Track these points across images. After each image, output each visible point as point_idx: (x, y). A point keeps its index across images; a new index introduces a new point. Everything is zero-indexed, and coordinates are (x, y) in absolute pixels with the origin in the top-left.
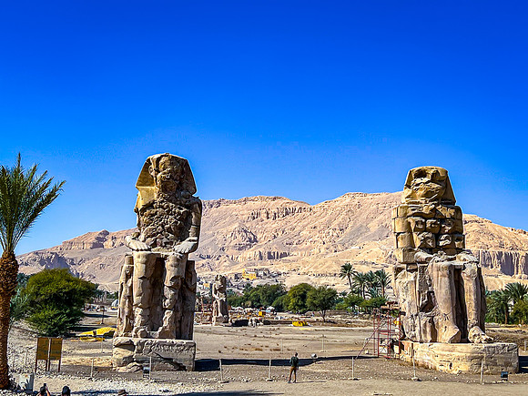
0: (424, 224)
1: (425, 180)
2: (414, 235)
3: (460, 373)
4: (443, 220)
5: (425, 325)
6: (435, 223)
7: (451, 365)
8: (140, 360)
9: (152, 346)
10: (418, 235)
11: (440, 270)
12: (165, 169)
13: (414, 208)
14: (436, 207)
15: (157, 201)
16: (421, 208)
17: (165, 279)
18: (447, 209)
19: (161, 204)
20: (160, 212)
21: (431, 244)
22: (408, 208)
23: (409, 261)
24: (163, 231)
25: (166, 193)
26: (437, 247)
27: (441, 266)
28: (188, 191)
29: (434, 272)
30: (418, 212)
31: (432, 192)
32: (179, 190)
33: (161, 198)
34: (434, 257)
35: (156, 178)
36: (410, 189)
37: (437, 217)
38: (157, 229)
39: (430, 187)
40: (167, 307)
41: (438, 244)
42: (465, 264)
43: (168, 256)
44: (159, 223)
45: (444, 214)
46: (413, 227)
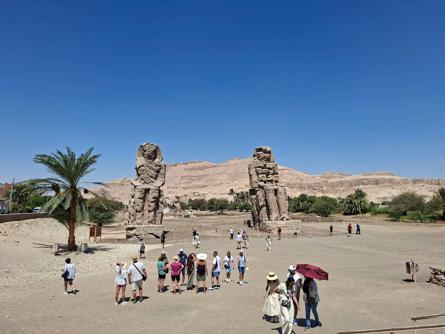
0: (262, 171)
1: (262, 152)
4: (269, 169)
5: (263, 214)
6: (266, 170)
8: (138, 235)
9: (144, 228)
10: (259, 176)
11: (268, 190)
12: (148, 150)
13: (257, 164)
14: (267, 163)
15: (145, 164)
16: (260, 164)
17: (150, 199)
18: (271, 164)
19: (147, 165)
20: (147, 169)
21: (265, 179)
22: (255, 164)
23: (256, 187)
24: (148, 177)
25: (149, 160)
26: (267, 181)
27: (269, 188)
28: (159, 159)
29: (266, 191)
30: (259, 166)
31: (265, 157)
32: (156, 159)
33: (147, 163)
34: (266, 185)
35: (145, 154)
36: (255, 157)
37: (267, 168)
38: (146, 177)
39: (264, 155)
40: (151, 211)
41: (268, 179)
42: (279, 187)
43: (150, 188)
44: (146, 173)
45: (270, 166)
46: (257, 172)
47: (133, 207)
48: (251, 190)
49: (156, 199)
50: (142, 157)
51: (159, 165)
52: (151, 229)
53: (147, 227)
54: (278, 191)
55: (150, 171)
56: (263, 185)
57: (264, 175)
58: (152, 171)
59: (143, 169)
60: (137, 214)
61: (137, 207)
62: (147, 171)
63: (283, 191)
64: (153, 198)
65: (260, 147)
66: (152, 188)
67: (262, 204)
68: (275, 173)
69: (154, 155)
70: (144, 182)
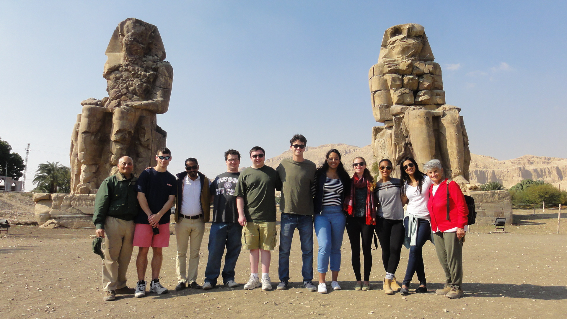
1: (400, 37)
2: (392, 92)
4: (421, 75)
6: (412, 79)
8: (56, 217)
9: (72, 200)
10: (395, 91)
11: (416, 118)
12: (129, 33)
13: (390, 65)
14: (413, 62)
15: (123, 65)
16: (398, 65)
17: (112, 134)
18: (425, 65)
19: (127, 67)
20: (125, 76)
21: (409, 100)
22: (384, 65)
23: (386, 118)
24: (127, 93)
25: (132, 57)
26: (416, 104)
27: (418, 113)
28: (156, 55)
29: (410, 121)
30: (394, 69)
31: (408, 48)
32: (148, 55)
33: (127, 62)
34: (410, 107)
35: (122, 43)
36: (386, 49)
37: (414, 72)
38: (122, 92)
39: (407, 43)
40: (112, 163)
41: (416, 100)
42: (445, 111)
43: (114, 109)
44: (124, 85)
45: (422, 69)
46: (389, 83)
47: (77, 154)
48: (377, 131)
49: (127, 136)
50: (119, 52)
52: (88, 203)
53: (79, 199)
54: (443, 119)
55: (133, 81)
56: (403, 107)
57: (407, 91)
58: (136, 80)
59: (117, 75)
60: (82, 171)
61: (81, 154)
62: (125, 81)
63: (455, 120)
64: (117, 132)
65: (397, 24)
66: (117, 108)
67: (401, 153)
68: (436, 86)
69: (142, 45)
70: (117, 103)
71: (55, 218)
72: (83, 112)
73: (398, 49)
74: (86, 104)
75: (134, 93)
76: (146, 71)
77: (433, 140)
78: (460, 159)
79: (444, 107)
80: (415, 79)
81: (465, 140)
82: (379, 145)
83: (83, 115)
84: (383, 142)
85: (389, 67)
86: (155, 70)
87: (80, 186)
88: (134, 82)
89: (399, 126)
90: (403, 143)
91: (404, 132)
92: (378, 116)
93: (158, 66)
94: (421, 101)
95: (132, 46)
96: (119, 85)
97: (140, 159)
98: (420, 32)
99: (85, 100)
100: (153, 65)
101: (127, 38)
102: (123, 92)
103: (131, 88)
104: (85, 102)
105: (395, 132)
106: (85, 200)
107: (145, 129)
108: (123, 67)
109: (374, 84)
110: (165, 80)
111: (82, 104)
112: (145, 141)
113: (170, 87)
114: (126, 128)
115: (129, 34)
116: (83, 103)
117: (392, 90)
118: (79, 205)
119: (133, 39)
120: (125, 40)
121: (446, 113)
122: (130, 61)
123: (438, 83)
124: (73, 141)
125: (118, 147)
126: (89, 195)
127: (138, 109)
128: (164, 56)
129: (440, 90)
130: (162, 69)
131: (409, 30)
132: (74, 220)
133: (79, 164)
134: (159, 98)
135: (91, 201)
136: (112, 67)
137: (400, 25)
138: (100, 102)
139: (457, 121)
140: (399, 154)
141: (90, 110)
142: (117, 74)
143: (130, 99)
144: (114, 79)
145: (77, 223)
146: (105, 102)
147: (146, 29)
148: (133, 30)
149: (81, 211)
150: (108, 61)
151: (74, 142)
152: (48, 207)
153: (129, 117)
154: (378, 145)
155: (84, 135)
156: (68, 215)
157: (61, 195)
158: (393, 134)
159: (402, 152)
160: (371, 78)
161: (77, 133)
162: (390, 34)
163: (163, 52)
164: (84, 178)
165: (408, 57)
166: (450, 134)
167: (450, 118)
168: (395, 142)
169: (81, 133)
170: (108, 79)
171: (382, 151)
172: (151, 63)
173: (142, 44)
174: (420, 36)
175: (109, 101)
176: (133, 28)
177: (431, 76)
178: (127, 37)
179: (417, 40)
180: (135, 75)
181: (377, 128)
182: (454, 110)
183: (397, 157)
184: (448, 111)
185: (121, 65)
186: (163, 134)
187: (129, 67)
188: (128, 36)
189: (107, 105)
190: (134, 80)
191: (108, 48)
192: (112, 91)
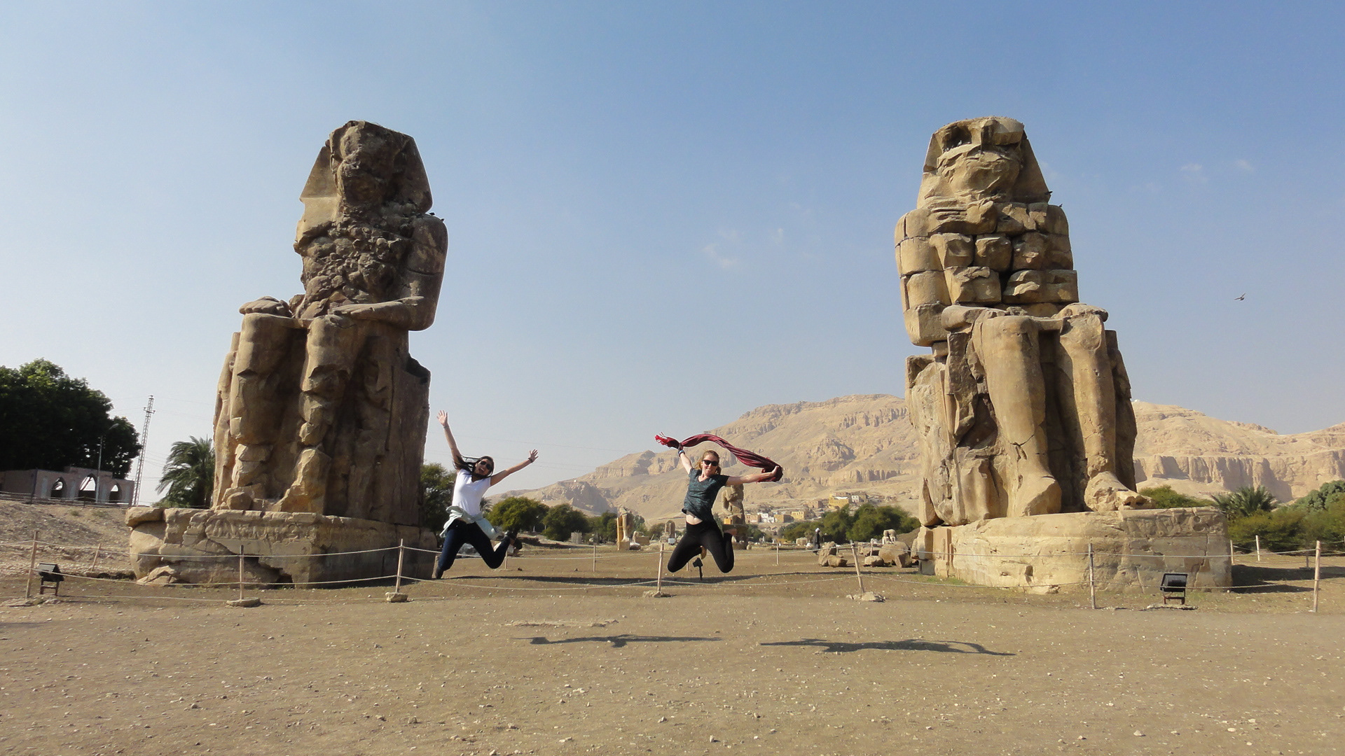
0: (973, 247)
1: (966, 148)
2: (948, 274)
3: (1055, 590)
4: (1017, 235)
5: (971, 478)
6: (996, 244)
7: (1029, 572)
8: (173, 560)
9: (208, 524)
10: (955, 273)
11: (999, 335)
12: (350, 153)
13: (944, 213)
14: (1000, 205)
15: (337, 223)
16: (961, 213)
17: (304, 378)
18: (1028, 212)
19: (345, 229)
20: (341, 247)
21: (989, 293)
22: (929, 215)
23: (935, 336)
24: (344, 285)
25: (357, 205)
26: (1005, 302)
27: (1003, 323)
28: (411, 201)
29: (985, 344)
30: (952, 222)
31: (986, 173)
32: (392, 200)
33: (345, 216)
34: (987, 309)
35: (336, 175)
36: (935, 177)
37: (1001, 229)
38: (332, 282)
39: (981, 161)
40: (303, 440)
41: (1007, 293)
42: (1070, 318)
43: (310, 322)
44: (337, 267)
45: (1019, 221)
46: (942, 256)
47: (228, 422)
48: (917, 366)
49: (337, 381)
50: (330, 194)
51: (406, 225)
53: (223, 521)
54: (1065, 339)
55: (358, 258)
56: (969, 311)
57: (985, 271)
58: (363, 255)
59: (323, 246)
60: (237, 458)
61: (235, 422)
62: (340, 258)
63: (1094, 339)
64: (316, 373)
65: (960, 120)
66: (317, 320)
67: (966, 419)
68: (1054, 260)
69: (379, 180)
70: (320, 308)
71: (170, 563)
72: (243, 328)
73: (961, 177)
74: (250, 311)
75: (359, 284)
76: (387, 237)
77: (1041, 387)
78: (1105, 432)
79: (1068, 310)
80: (1002, 244)
81: (1123, 387)
82: (921, 398)
83: (244, 334)
84: (928, 391)
85: (941, 218)
86: (408, 233)
87: (232, 492)
88: (359, 261)
89: (960, 355)
90: (971, 396)
91: (973, 369)
92: (916, 333)
93: (414, 223)
94: (1018, 296)
95: (358, 181)
96: (327, 267)
97: (364, 433)
98: (1013, 135)
99: (250, 303)
100: (403, 222)
101: (346, 166)
102: (335, 282)
103: (353, 274)
104: (248, 307)
105: (950, 370)
106: (235, 525)
107: (377, 366)
108: (336, 227)
109: (907, 259)
110: (429, 255)
111: (243, 312)
112: (377, 392)
113: (439, 270)
114: (335, 362)
115: (351, 156)
116: (243, 309)
117: (949, 271)
118: (223, 534)
119: (359, 166)
120: (343, 168)
121: (1073, 322)
122: (351, 214)
123: (1060, 253)
124: (220, 392)
125: (316, 405)
126: (244, 513)
127: (363, 320)
128: (428, 202)
129: (1064, 269)
130: (422, 229)
131: (988, 132)
132: (210, 569)
133: (232, 445)
134: (413, 296)
135: (249, 526)
136: (314, 229)
137: (965, 120)
138: (282, 307)
139: (1097, 342)
140: (960, 419)
141: (258, 324)
142: (323, 244)
143: (350, 298)
144: (316, 256)
145: (217, 574)
146: (297, 305)
147: (388, 144)
148: (360, 146)
149: (226, 548)
150: (305, 216)
151: (223, 396)
152: (156, 539)
153: (341, 339)
154: (917, 400)
155: (244, 380)
156: (198, 555)
157: (184, 513)
158: (947, 374)
159: (969, 417)
160: (899, 244)
161: (230, 374)
162: (944, 141)
163: (424, 193)
164: (240, 474)
165: (986, 194)
166: (1081, 374)
167: (1080, 336)
168: (951, 391)
169: (238, 375)
170: (304, 255)
171: (927, 413)
172: (397, 218)
173: (379, 177)
174: (1014, 146)
175: (305, 302)
176: (359, 142)
177: (1043, 238)
178: (346, 162)
179: (1007, 155)
180: (363, 246)
181: (916, 360)
182: (1091, 316)
183: (956, 428)
184: (1076, 320)
185: (333, 224)
186: (423, 376)
187: (350, 227)
188: (350, 160)
189: (300, 312)
190: (360, 256)
191: (307, 187)
192: (312, 281)
